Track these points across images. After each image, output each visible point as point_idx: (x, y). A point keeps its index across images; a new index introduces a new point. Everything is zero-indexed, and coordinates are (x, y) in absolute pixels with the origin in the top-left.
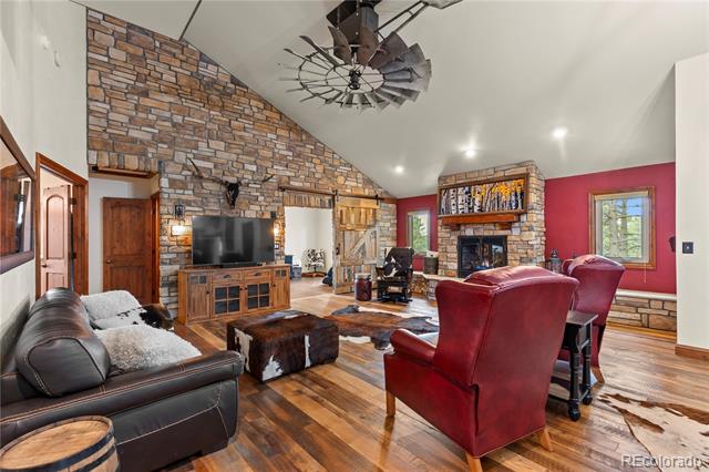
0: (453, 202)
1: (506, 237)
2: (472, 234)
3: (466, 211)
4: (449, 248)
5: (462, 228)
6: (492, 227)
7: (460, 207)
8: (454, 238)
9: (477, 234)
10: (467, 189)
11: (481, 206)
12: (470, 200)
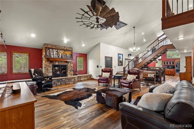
0: (52, 53)
1: (67, 65)
2: (58, 64)
3: (57, 57)
4: (49, 69)
5: (54, 62)
6: (64, 62)
7: (55, 55)
8: (51, 65)
9: (59, 64)
10: (56, 50)
11: (62, 56)
12: (58, 54)
